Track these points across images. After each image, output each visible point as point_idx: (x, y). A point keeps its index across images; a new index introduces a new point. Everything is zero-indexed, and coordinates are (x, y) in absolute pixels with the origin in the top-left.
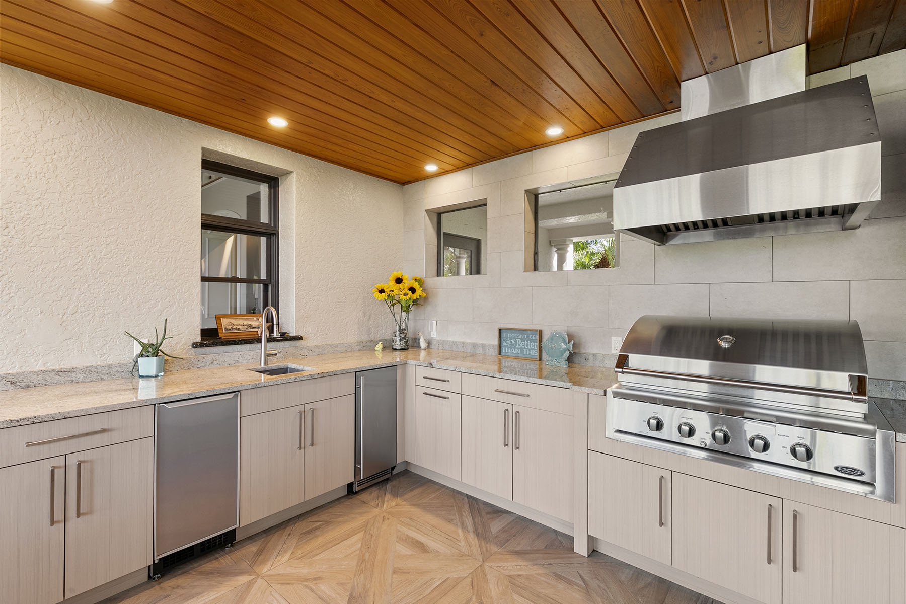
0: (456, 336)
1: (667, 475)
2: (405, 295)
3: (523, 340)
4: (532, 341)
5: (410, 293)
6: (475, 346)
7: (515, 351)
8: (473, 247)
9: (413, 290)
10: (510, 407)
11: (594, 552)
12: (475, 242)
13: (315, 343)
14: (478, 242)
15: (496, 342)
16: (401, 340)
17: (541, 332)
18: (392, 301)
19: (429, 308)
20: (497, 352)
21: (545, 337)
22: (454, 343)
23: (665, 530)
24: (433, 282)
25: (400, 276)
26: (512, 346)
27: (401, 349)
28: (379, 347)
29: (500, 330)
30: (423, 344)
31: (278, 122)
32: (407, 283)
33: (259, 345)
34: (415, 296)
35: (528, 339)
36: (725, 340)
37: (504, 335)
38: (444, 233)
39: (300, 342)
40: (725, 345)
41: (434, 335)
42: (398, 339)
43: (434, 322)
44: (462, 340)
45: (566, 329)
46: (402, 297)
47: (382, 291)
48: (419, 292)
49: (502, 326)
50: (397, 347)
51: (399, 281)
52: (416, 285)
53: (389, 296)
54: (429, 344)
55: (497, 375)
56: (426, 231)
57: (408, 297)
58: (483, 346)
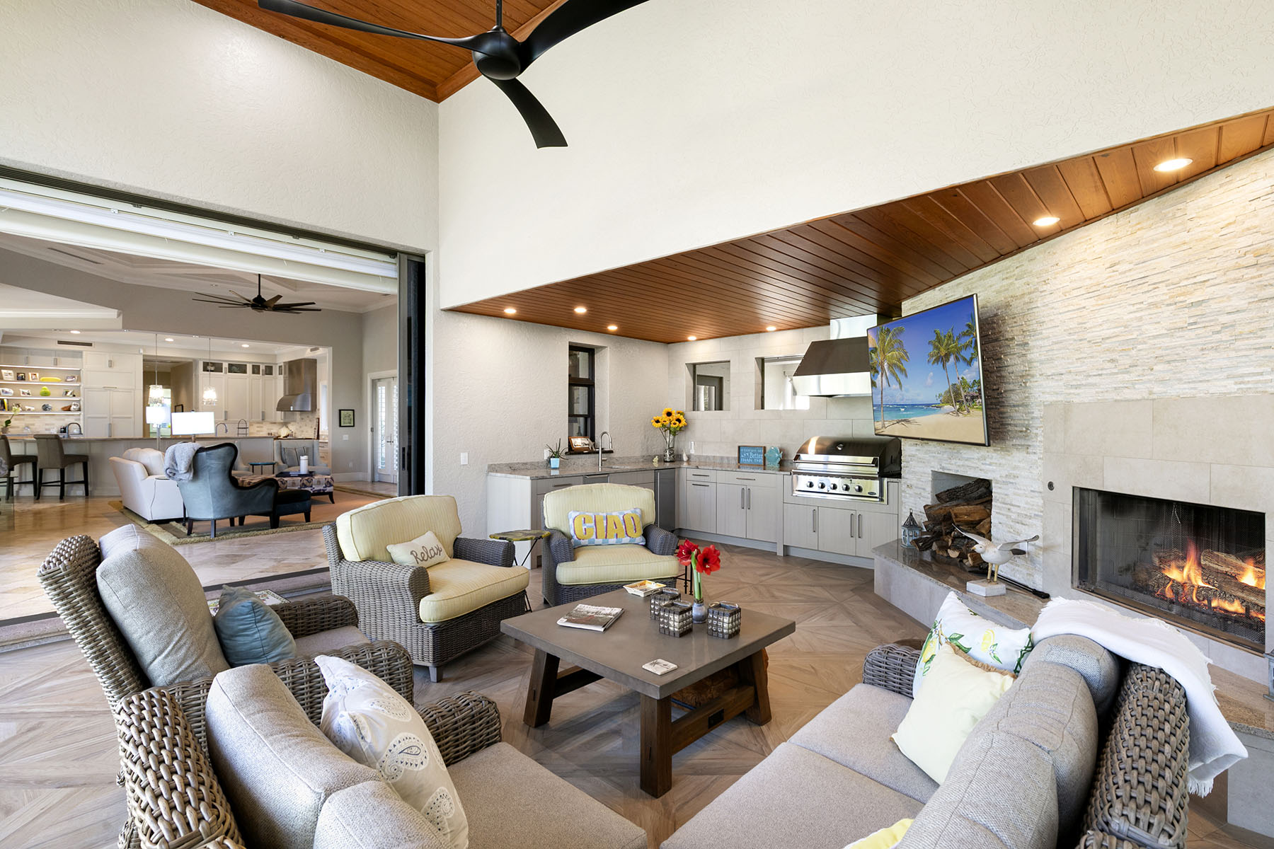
0: (709, 451)
1: (816, 508)
2: (675, 424)
3: (754, 453)
4: (760, 453)
5: (678, 423)
6: (722, 458)
7: (749, 461)
8: (717, 383)
9: (679, 420)
10: (745, 487)
11: (786, 555)
12: (718, 380)
13: (619, 456)
14: (721, 379)
15: (737, 456)
16: (670, 455)
17: (765, 448)
18: (666, 428)
19: (688, 433)
20: (737, 461)
21: (767, 450)
22: (707, 457)
23: (816, 534)
24: (692, 414)
25: (670, 411)
26: (747, 457)
27: (670, 462)
28: (656, 459)
29: (739, 447)
30: (685, 458)
31: (613, 328)
32: (675, 416)
33: (597, 455)
34: (681, 425)
35: (757, 452)
36: (840, 447)
37: (741, 450)
38: (698, 375)
39: (612, 454)
40: (840, 449)
41: (692, 452)
42: (668, 454)
43: (693, 443)
44: (713, 455)
45: (780, 446)
46: (672, 425)
47: (658, 422)
48: (683, 422)
49: (740, 445)
50: (668, 460)
51: (669, 414)
52: (681, 417)
53: (663, 425)
54: (689, 457)
55: (738, 470)
56: (686, 378)
57: (676, 426)
58: (728, 458)
